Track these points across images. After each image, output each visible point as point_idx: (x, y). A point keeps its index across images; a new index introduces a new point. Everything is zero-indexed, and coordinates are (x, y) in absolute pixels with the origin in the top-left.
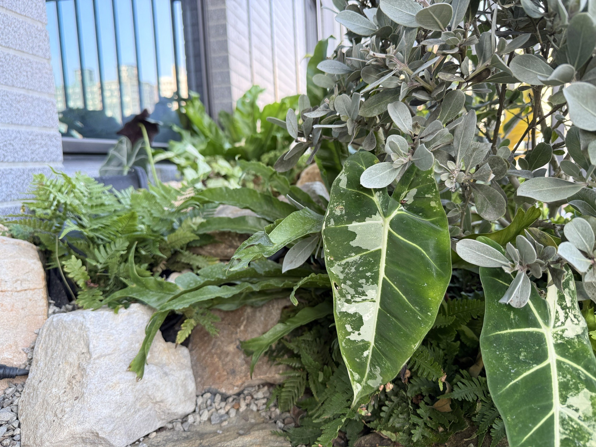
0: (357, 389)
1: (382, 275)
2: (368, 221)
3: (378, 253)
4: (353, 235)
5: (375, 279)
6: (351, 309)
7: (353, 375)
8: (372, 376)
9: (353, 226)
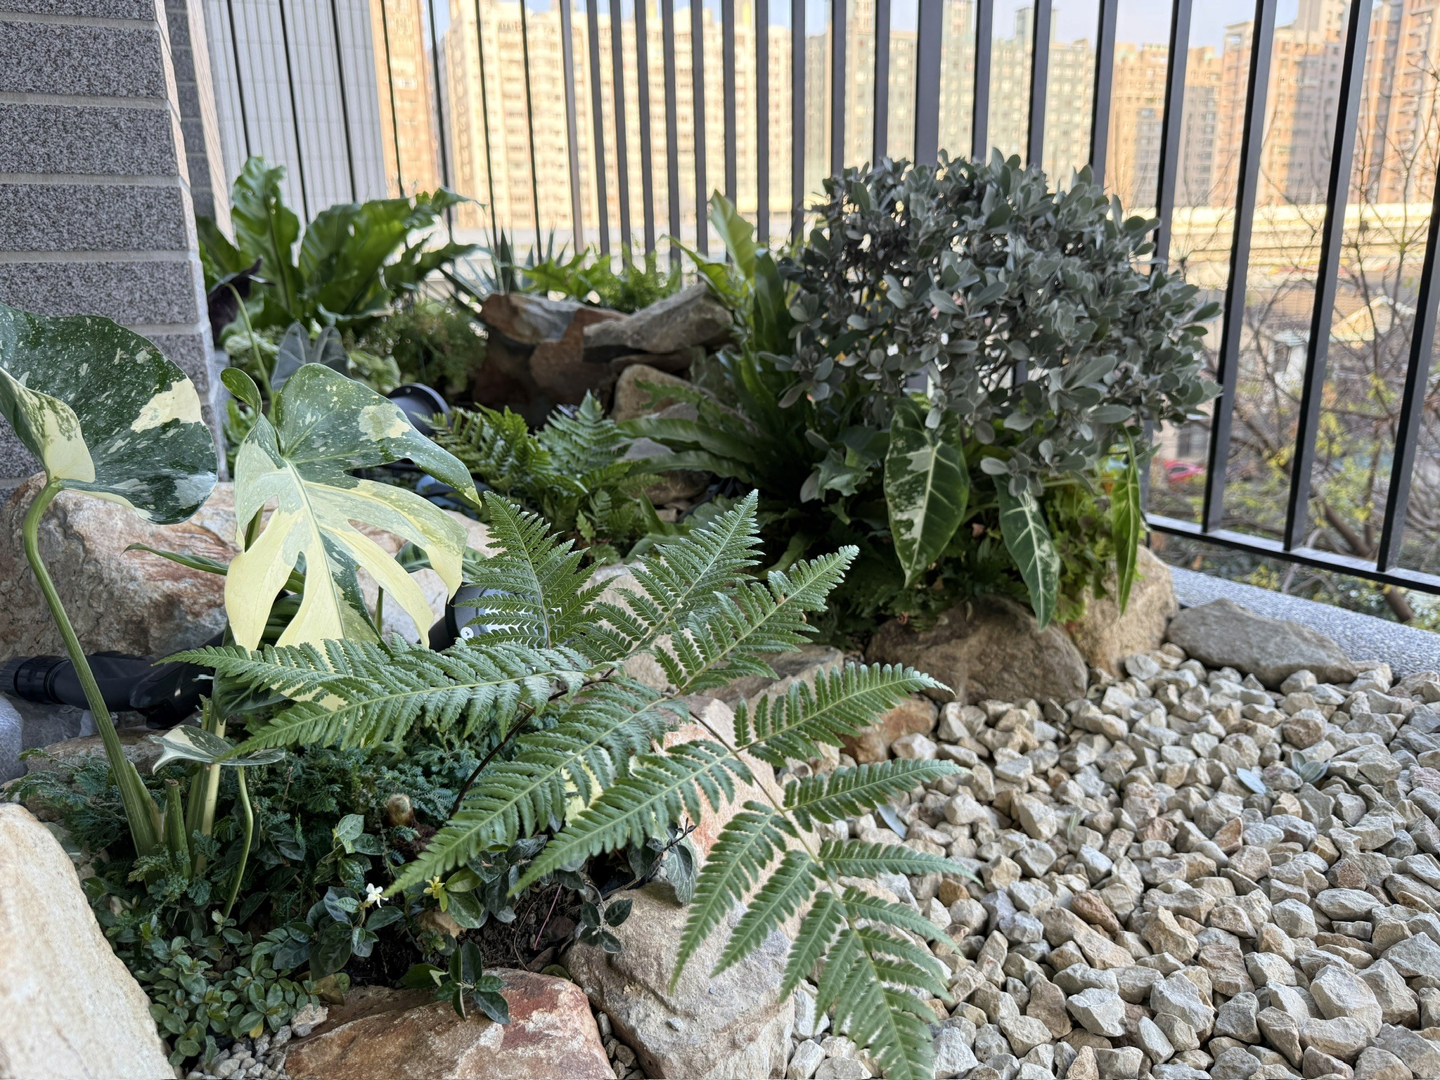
0: (908, 573)
1: (929, 487)
2: (922, 451)
3: (925, 474)
4: (910, 462)
5: (923, 492)
6: (905, 517)
7: (904, 564)
8: (918, 562)
9: (911, 455)
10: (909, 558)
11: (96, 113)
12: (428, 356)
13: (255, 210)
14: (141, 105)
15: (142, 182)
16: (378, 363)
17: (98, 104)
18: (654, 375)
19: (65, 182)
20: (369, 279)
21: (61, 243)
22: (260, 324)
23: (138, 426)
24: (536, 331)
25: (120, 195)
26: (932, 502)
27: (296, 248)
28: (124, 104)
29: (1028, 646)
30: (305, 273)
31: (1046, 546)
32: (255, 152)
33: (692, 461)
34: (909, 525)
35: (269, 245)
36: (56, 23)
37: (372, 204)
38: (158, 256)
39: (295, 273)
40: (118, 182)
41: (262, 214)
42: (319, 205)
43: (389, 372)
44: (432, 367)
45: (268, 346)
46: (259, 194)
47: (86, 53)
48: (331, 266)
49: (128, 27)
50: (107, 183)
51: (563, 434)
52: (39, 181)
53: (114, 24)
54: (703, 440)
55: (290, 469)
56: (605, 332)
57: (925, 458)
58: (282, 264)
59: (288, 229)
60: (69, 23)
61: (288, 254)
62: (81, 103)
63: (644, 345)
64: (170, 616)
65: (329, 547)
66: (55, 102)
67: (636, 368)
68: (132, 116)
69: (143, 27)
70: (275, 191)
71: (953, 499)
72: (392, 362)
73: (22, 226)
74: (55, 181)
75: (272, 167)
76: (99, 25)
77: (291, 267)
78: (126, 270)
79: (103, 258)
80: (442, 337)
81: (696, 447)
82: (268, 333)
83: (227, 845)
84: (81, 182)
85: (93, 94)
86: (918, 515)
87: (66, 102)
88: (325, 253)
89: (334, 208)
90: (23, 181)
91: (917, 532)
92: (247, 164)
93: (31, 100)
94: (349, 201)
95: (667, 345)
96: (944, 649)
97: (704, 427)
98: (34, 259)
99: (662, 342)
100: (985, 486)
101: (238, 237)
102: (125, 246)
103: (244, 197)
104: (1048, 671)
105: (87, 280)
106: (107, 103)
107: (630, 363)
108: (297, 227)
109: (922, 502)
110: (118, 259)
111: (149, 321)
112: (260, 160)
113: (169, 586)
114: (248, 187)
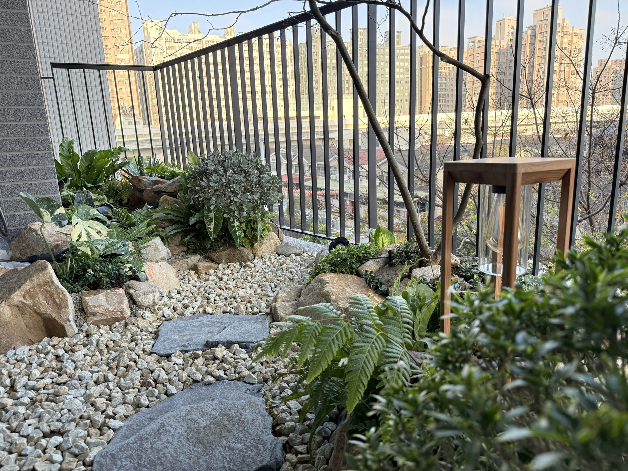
0: (211, 238)
1: (214, 220)
2: (211, 213)
3: (213, 218)
4: (209, 216)
5: (213, 222)
8: (213, 236)
9: (209, 214)
10: (211, 235)
11: (37, 154)
12: (117, 193)
13: (66, 153)
14: (46, 152)
15: (47, 166)
16: (101, 197)
17: (38, 152)
18: (169, 198)
19: (31, 168)
20: (100, 172)
21: (31, 179)
22: (69, 187)
23: (55, 214)
24: (145, 186)
25: (42, 169)
26: (215, 223)
27: (79, 164)
28: (43, 152)
29: (238, 252)
30: (81, 171)
31: (240, 232)
32: (65, 136)
33: (170, 217)
34: (210, 228)
35: (70, 163)
36: (29, 138)
37: (100, 151)
38: (50, 181)
39: (78, 171)
40: (42, 167)
41: (68, 155)
42: (85, 150)
43: (104, 199)
44: (118, 196)
45: (72, 193)
46: (67, 148)
47: (35, 143)
48: (89, 168)
49: (44, 137)
50: (40, 167)
51: (139, 213)
52: (26, 168)
53: (41, 137)
54: (172, 213)
55: (79, 219)
56: (158, 187)
57: (212, 215)
58: (74, 168)
59: (76, 159)
60: (32, 138)
61: (76, 165)
62: (35, 153)
63: (166, 191)
64: (57, 248)
65: (85, 230)
66: (29, 152)
67: (164, 196)
68: (45, 154)
69: (47, 137)
70: (72, 148)
71: (220, 223)
72: (105, 197)
73: (23, 176)
74: (29, 168)
75: (71, 139)
76: (38, 138)
77: (77, 169)
78: (44, 184)
79: (39, 182)
80: (121, 188)
81: (170, 214)
82: (72, 190)
83: (71, 273)
84: (34, 167)
85: (37, 150)
86: (212, 227)
87: (32, 152)
88: (87, 165)
89: (90, 151)
90: (23, 168)
91: (212, 230)
92: (63, 139)
93: (25, 153)
94: (94, 148)
95: (172, 191)
96: (220, 253)
97: (172, 210)
98: (25, 183)
99: (170, 190)
100: (225, 220)
101: (61, 161)
102: (44, 179)
103: (63, 150)
104: (242, 257)
105: (36, 186)
106: (40, 152)
107: (163, 195)
108: (79, 158)
109: (213, 224)
110: (42, 182)
111: (48, 193)
112: (67, 138)
113: (57, 243)
114: (64, 147)
